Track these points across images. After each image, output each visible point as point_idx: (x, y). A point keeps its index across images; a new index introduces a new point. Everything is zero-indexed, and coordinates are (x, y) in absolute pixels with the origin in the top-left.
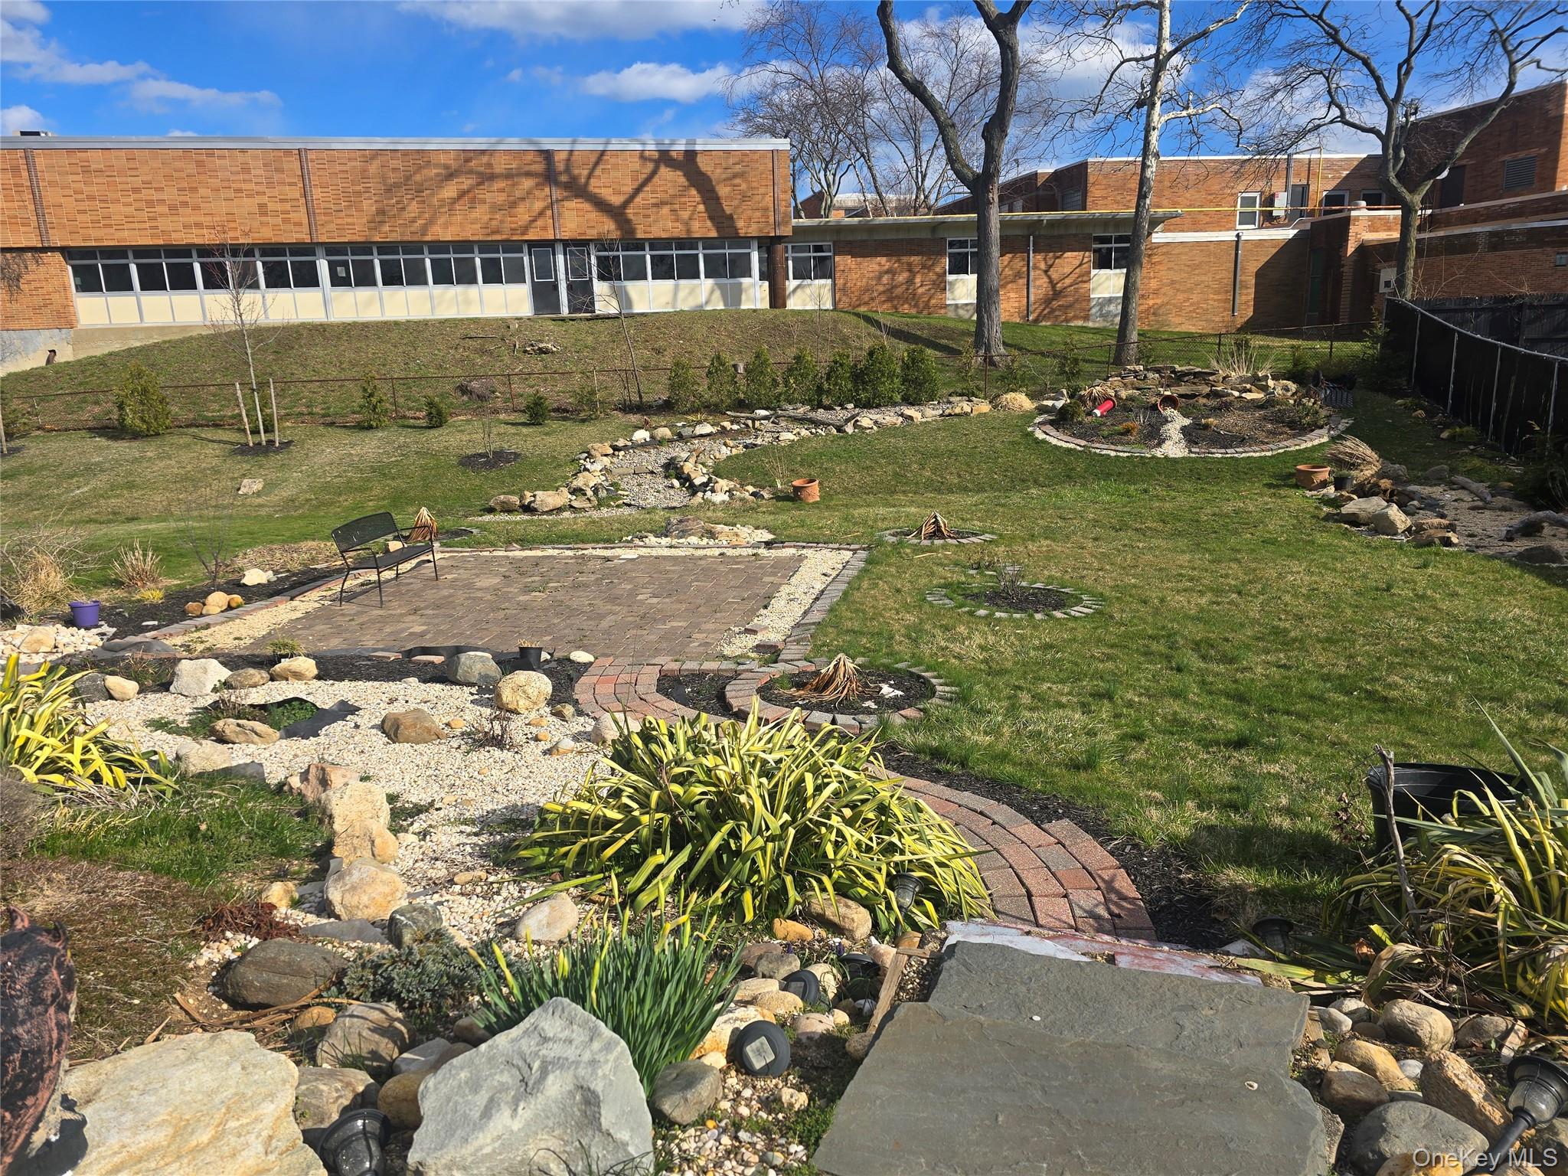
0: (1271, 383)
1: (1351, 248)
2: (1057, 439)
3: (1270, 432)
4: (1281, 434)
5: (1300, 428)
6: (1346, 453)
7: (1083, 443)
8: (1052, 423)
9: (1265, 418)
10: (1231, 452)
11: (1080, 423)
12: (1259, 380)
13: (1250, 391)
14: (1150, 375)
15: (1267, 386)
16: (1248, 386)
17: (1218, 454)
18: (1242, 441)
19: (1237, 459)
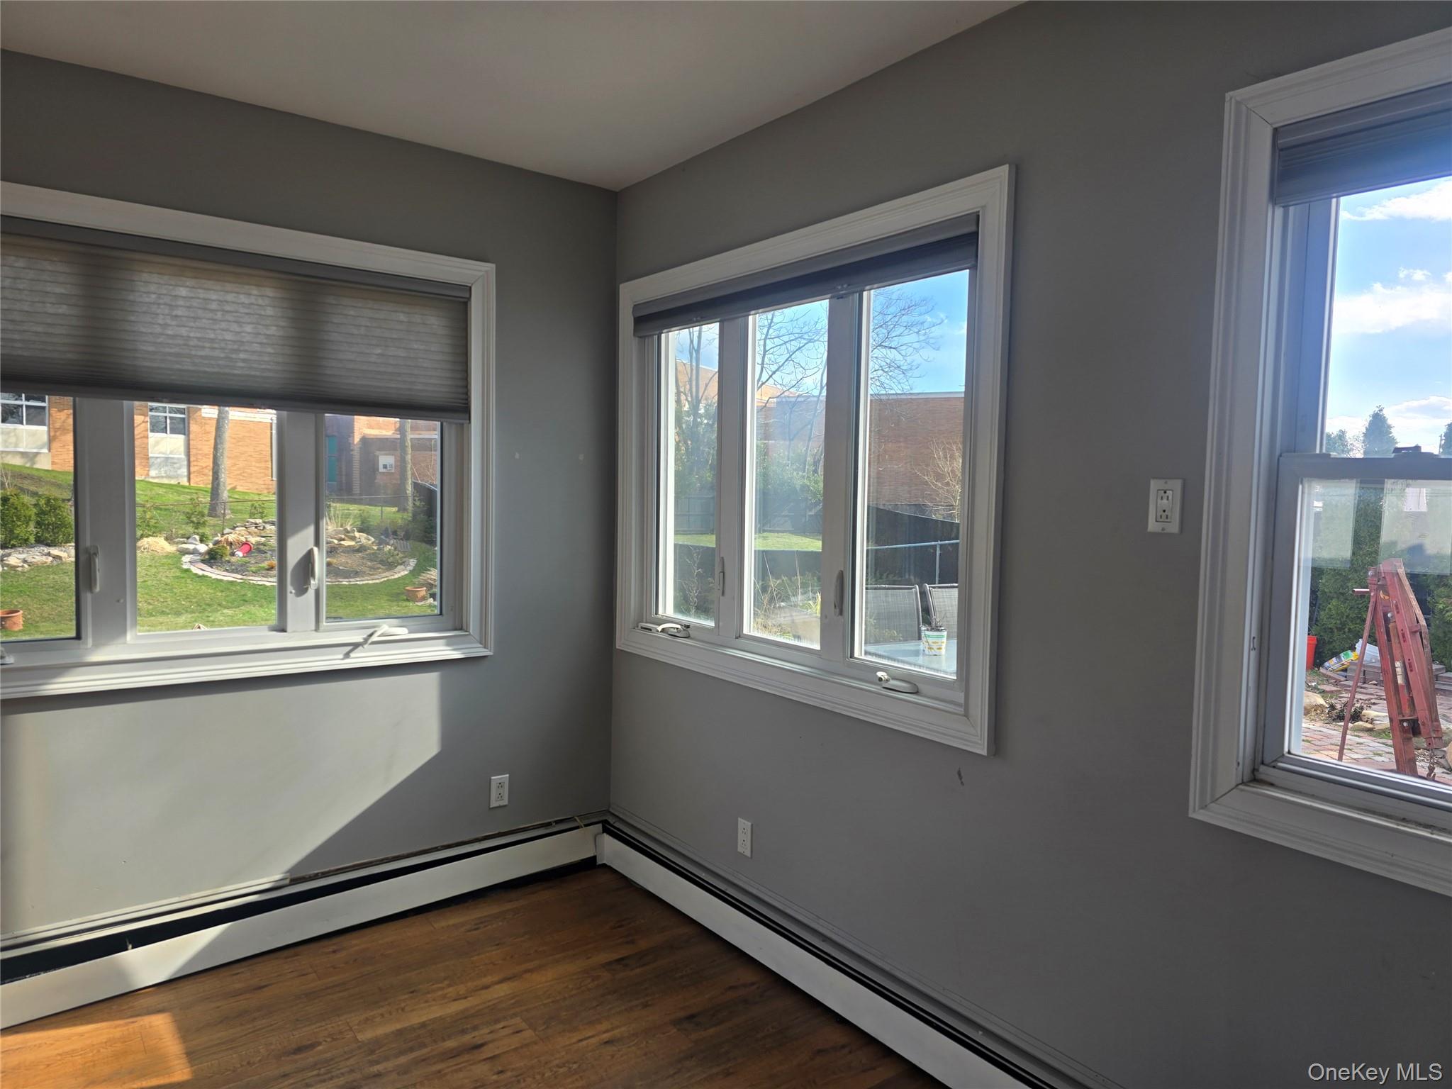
0: (357, 534)
1: (357, 439)
2: (214, 573)
3: (371, 568)
4: (379, 568)
5: (391, 566)
6: (431, 579)
7: (240, 576)
8: (203, 561)
9: (363, 558)
10: (353, 581)
11: (229, 562)
12: (348, 532)
13: (344, 540)
14: (268, 527)
15: (355, 537)
16: (343, 536)
17: (345, 582)
18: (356, 574)
19: (359, 585)
